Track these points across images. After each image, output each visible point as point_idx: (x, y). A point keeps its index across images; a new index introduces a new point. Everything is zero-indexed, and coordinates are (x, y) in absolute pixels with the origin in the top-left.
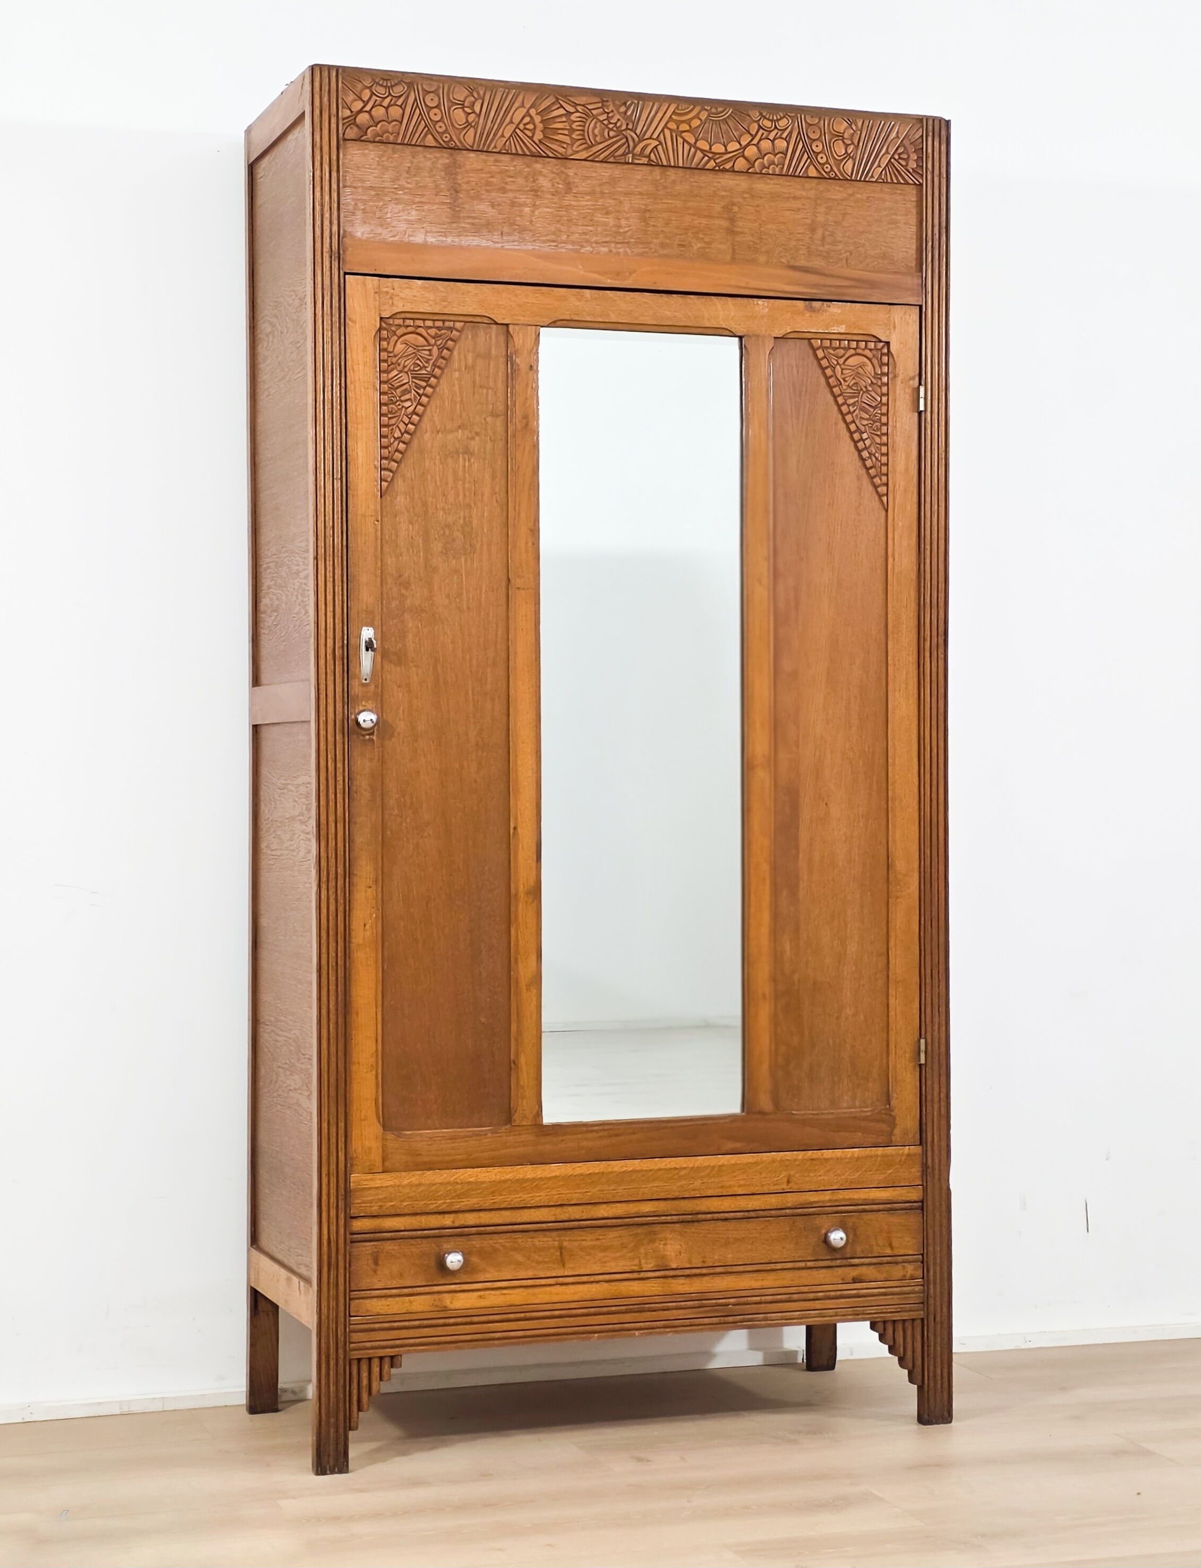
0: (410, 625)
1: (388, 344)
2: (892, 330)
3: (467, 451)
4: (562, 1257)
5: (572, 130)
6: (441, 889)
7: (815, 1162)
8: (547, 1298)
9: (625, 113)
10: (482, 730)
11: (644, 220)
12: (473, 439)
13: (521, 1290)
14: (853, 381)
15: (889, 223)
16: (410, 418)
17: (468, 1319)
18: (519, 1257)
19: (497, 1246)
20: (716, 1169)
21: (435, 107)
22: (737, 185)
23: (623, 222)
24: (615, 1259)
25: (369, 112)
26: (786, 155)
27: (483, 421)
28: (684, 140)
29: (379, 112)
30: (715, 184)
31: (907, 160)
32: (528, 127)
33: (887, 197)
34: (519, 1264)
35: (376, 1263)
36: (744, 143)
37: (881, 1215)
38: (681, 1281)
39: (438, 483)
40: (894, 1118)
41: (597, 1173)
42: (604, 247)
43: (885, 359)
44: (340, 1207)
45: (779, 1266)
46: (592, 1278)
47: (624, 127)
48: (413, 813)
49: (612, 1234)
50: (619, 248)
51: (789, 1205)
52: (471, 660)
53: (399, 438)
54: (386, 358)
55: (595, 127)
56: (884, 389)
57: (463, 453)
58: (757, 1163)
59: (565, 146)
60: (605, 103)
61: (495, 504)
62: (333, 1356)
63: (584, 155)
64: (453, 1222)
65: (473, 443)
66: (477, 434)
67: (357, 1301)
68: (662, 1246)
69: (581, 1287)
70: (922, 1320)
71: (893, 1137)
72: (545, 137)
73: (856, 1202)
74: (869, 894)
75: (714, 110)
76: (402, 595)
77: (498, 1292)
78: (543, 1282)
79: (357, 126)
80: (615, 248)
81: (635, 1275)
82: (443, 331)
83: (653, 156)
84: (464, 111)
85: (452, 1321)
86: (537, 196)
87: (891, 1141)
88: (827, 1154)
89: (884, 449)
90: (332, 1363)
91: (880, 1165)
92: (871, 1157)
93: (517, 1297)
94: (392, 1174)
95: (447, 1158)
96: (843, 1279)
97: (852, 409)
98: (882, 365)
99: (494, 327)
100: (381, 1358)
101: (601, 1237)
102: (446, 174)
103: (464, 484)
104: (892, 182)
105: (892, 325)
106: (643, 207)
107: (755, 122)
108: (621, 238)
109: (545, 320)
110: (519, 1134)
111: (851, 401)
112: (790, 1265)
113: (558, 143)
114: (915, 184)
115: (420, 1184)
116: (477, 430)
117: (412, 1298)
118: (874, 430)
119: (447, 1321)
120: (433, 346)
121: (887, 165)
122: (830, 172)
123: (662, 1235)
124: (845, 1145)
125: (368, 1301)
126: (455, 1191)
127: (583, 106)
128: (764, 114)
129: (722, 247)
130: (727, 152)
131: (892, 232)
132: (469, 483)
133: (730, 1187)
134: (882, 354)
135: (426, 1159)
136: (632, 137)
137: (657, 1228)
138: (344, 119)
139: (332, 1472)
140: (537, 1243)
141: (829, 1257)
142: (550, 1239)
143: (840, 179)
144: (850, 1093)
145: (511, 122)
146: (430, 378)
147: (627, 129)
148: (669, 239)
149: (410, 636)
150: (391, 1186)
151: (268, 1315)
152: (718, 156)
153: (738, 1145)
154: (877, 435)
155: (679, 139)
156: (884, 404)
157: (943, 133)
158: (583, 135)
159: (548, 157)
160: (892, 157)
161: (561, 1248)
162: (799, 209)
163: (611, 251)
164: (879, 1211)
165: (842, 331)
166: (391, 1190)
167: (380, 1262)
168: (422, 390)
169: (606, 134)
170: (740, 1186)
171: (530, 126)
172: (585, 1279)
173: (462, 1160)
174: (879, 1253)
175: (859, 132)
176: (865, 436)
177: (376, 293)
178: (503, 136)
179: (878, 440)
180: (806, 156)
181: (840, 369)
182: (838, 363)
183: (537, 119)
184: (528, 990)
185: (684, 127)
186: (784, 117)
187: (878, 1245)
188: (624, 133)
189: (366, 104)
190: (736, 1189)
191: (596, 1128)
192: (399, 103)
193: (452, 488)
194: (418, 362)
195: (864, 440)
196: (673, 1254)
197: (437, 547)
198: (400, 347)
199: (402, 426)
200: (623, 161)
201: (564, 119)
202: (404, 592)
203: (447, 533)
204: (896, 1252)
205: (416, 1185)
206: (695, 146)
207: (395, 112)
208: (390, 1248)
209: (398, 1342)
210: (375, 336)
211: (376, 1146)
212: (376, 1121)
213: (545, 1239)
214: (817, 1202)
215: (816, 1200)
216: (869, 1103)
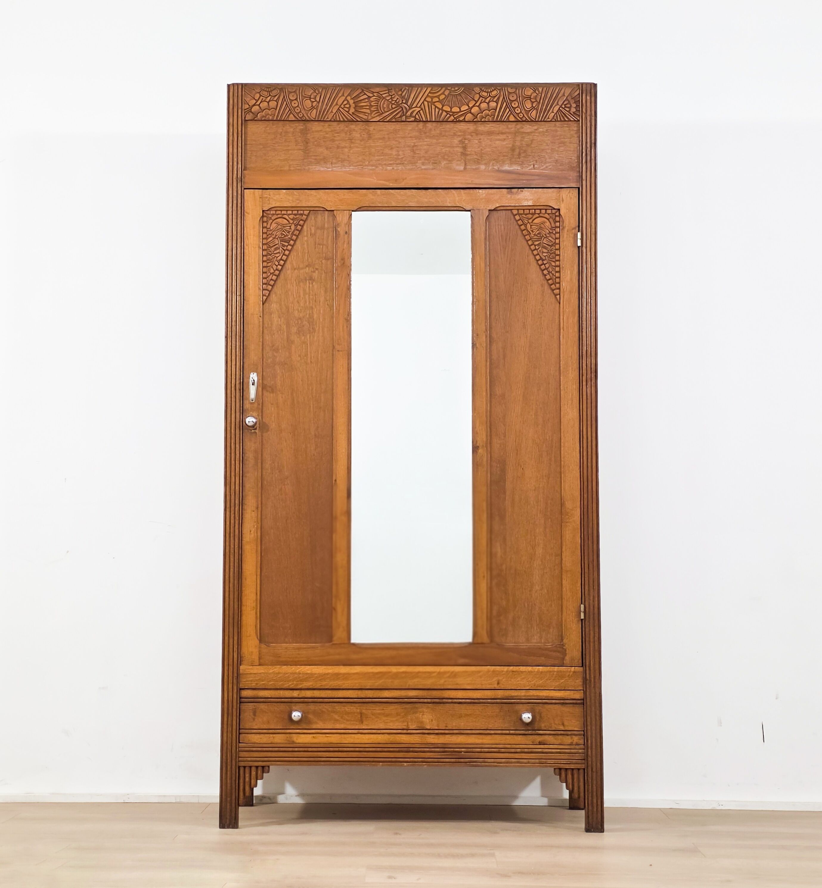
0: (278, 371)
1: (267, 224)
2: (561, 202)
3: (311, 279)
4: (362, 718)
5: (371, 106)
6: (294, 513)
7: (514, 673)
8: (352, 741)
9: (401, 94)
10: (318, 427)
11: (413, 151)
12: (314, 272)
13: (337, 735)
14: (538, 232)
15: (560, 143)
16: (279, 263)
17: (306, 749)
18: (336, 717)
19: (324, 710)
20: (454, 673)
21: (295, 100)
22: (468, 128)
23: (401, 153)
24: (393, 721)
25: (259, 105)
26: (496, 110)
27: (320, 263)
28: (436, 107)
29: (264, 105)
30: (455, 129)
31: (570, 108)
32: (346, 106)
33: (559, 129)
34: (336, 720)
35: (254, 715)
36: (471, 106)
37: (557, 706)
38: (433, 736)
39: (295, 296)
40: (565, 650)
41: (382, 672)
42: (389, 166)
43: (557, 219)
44: (234, 683)
45: (492, 732)
46: (379, 731)
47: (401, 102)
48: (279, 472)
49: (394, 707)
50: (398, 167)
51: (499, 697)
52: (312, 389)
53: (273, 273)
54: (266, 231)
55: (384, 103)
56: (557, 235)
57: (308, 280)
58: (478, 672)
59: (367, 115)
60: (390, 91)
61: (327, 306)
62: (229, 763)
63: (378, 119)
64: (299, 695)
65: (314, 274)
66: (317, 269)
67: (243, 735)
68: (421, 716)
69: (372, 736)
70: (584, 769)
71: (564, 662)
72: (356, 111)
73: (541, 698)
74: (550, 520)
75: (453, 89)
76: (275, 356)
77: (324, 735)
78: (350, 731)
79: (252, 113)
80: (396, 167)
81: (405, 731)
82: (297, 216)
83: (417, 116)
84: (311, 101)
85: (296, 749)
86: (352, 142)
87: (564, 663)
88: (522, 668)
89: (557, 269)
90: (229, 767)
91: (556, 676)
92: (550, 672)
93: (334, 739)
94: (264, 667)
95: (295, 659)
97: (537, 247)
98: (555, 222)
99: (327, 212)
100: (257, 767)
102: (301, 134)
103: (309, 296)
104: (561, 121)
105: (561, 199)
106: (413, 144)
107: (477, 93)
108: (399, 161)
109: (355, 207)
110: (336, 648)
111: (537, 243)
112: (499, 732)
113: (363, 113)
114: (575, 121)
115: (279, 673)
116: (317, 267)
117: (274, 735)
118: (551, 258)
119: (294, 749)
120: (292, 224)
121: (557, 111)
122: (522, 118)
123: (420, 710)
124: (534, 664)
125: (249, 735)
126: (299, 677)
127: (378, 93)
128: (483, 89)
129: (459, 162)
130: (460, 111)
131: (562, 148)
132: (312, 295)
133: (461, 684)
134: (556, 216)
135: (284, 659)
136: (405, 107)
137: (419, 705)
138: (245, 110)
139: (228, 827)
140: (347, 710)
141: (522, 729)
142: (355, 708)
143: (528, 121)
144: (538, 635)
145: (337, 104)
146: (290, 241)
147: (402, 103)
148: (427, 160)
149: (279, 377)
150: (263, 673)
152: (455, 114)
153: (467, 661)
154: (553, 261)
155: (432, 106)
156: (557, 244)
157: (593, 91)
158: (377, 108)
159: (358, 121)
160: (561, 106)
161: (361, 714)
162: (505, 139)
163: (393, 169)
164: (555, 704)
165: (531, 204)
166: (263, 675)
167: (257, 714)
168: (286, 247)
169: (390, 107)
170: (468, 684)
171: (348, 106)
172: (373, 731)
173: (303, 661)
174: (556, 728)
175: (540, 95)
176: (545, 262)
177: (260, 198)
178: (332, 112)
179: (553, 264)
180: (508, 110)
181: (530, 226)
182: (528, 222)
183: (351, 102)
185: (436, 99)
186: (495, 89)
187: (555, 724)
188: (400, 105)
189: (257, 101)
190: (466, 686)
192: (275, 99)
193: (303, 298)
194: (283, 233)
195: (545, 264)
196: (428, 721)
197: (294, 330)
198: (274, 225)
199: (275, 267)
200: (400, 120)
201: (367, 101)
202: (275, 354)
203: (300, 322)
204: (567, 728)
205: (277, 673)
206: (442, 109)
207: (273, 104)
208: (263, 707)
209: (266, 759)
210: (260, 220)
211: (256, 651)
212: (255, 637)
213: (352, 708)
214: (516, 696)
215: (516, 695)
216: (550, 640)
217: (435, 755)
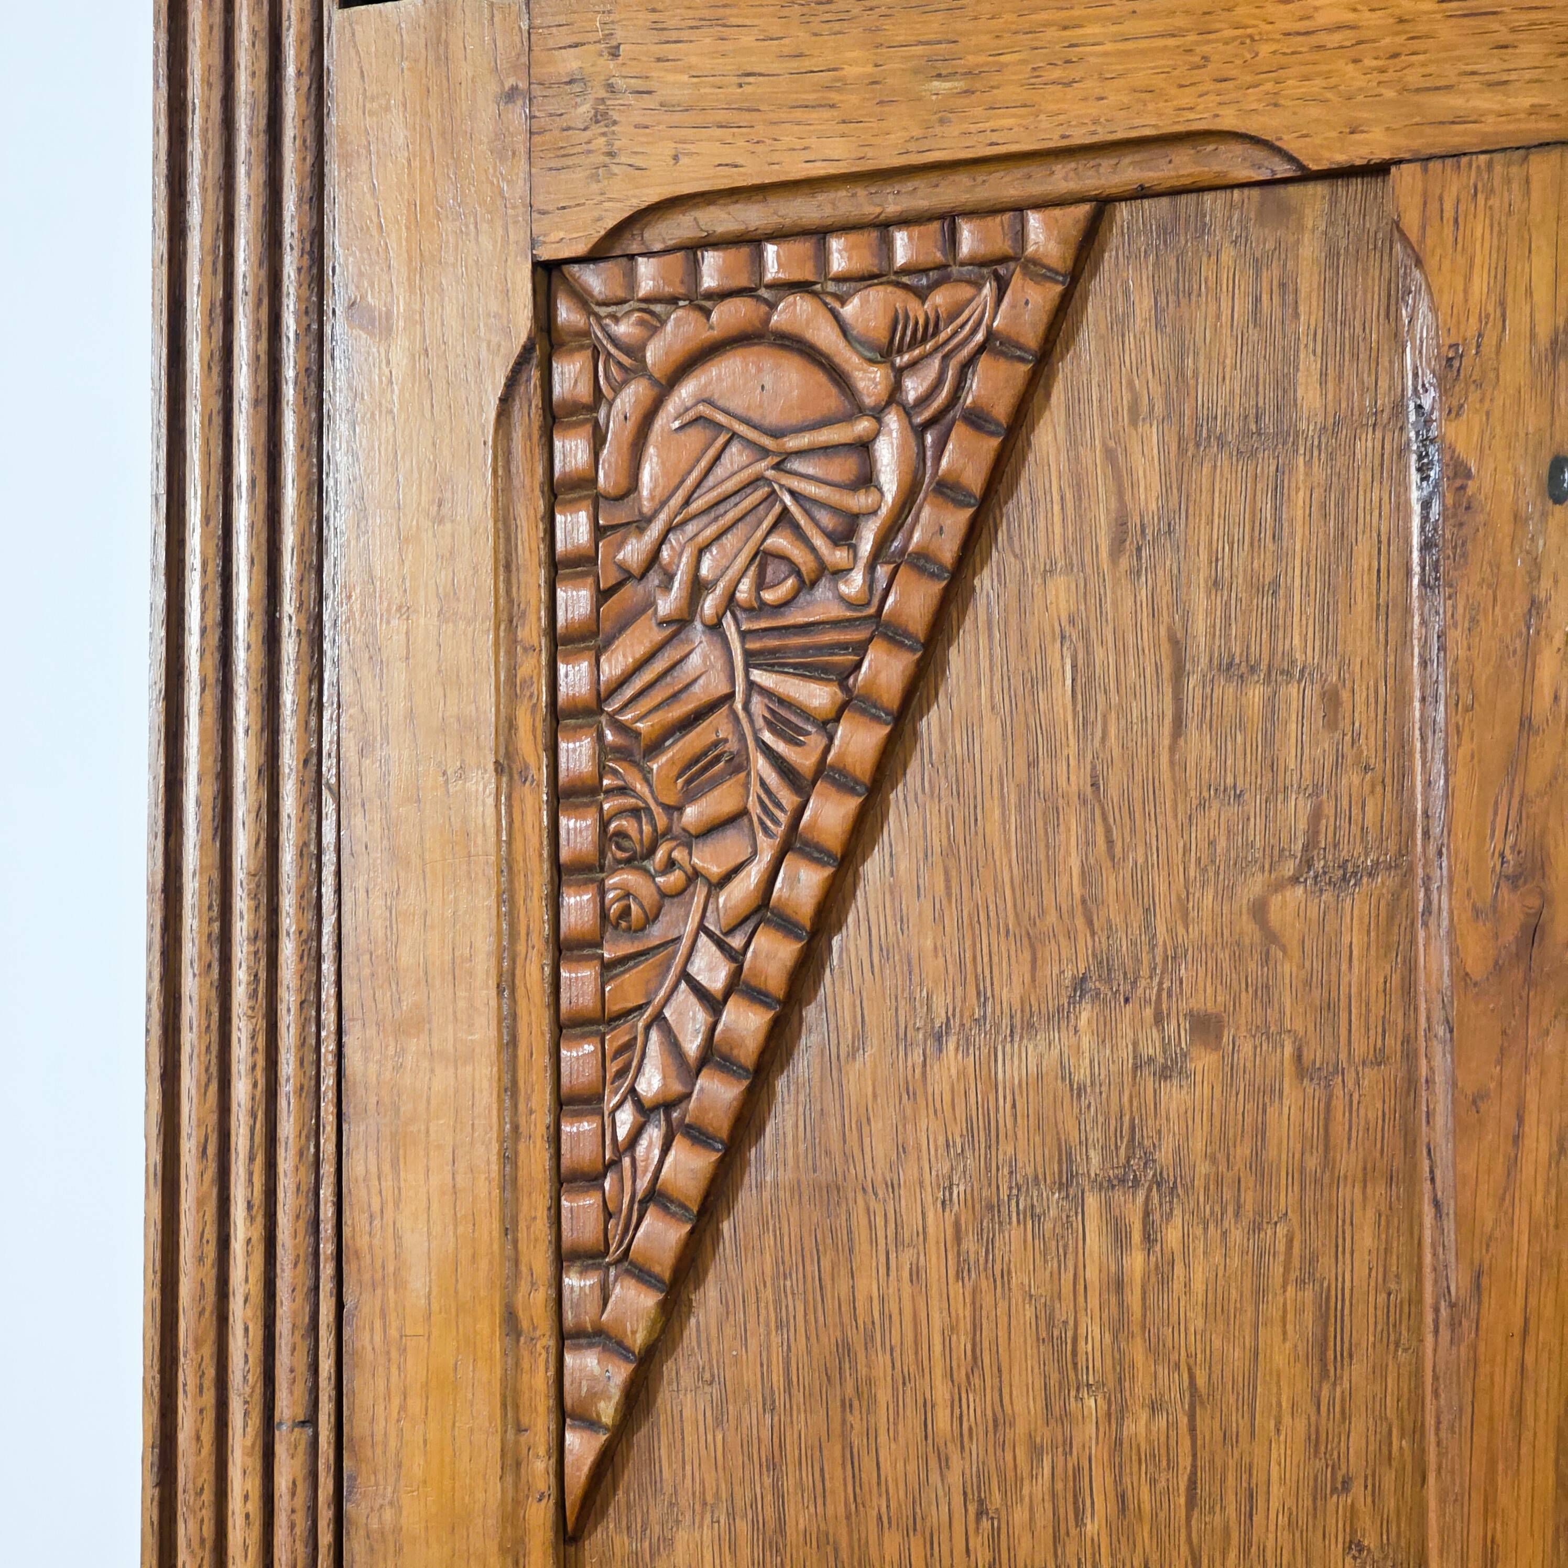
39: (943, 1420)
146: (861, 649)
168: (816, 741)
177: (511, 95)
194: (780, 542)
210: (506, 401)
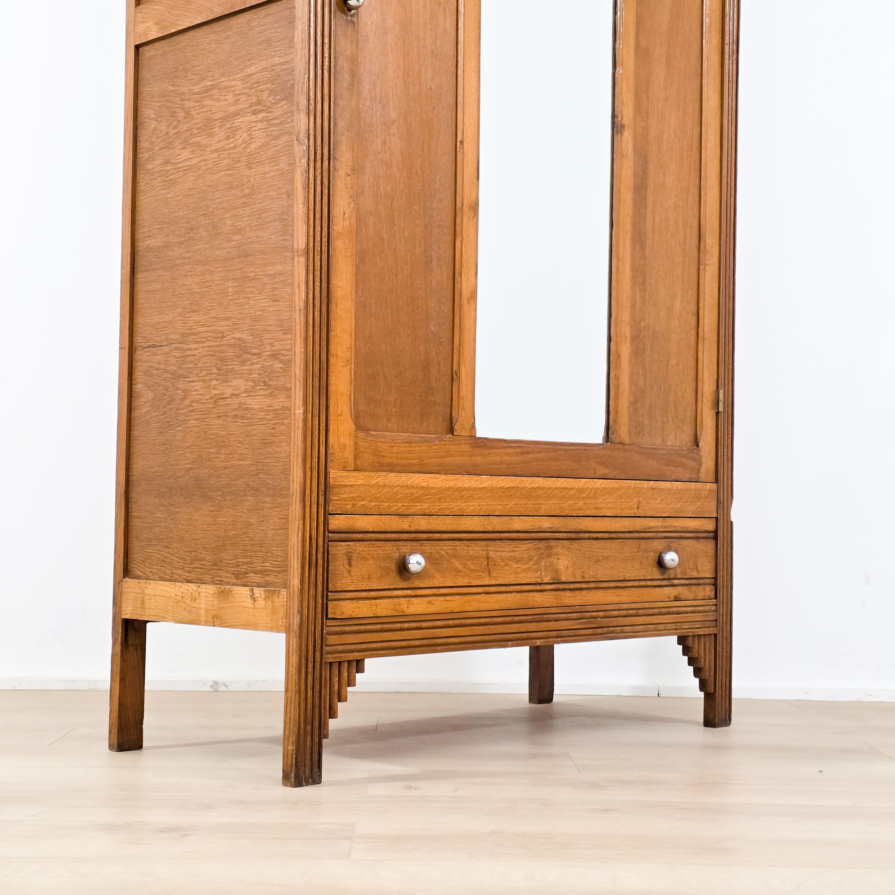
4: (489, 565)
6: (402, 191)
7: (655, 492)
8: (476, 606)
10: (436, 38)
13: (458, 597)
17: (418, 624)
18: (458, 565)
19: (443, 552)
20: (593, 491)
24: (525, 570)
34: (458, 571)
35: (350, 565)
37: (691, 542)
38: (568, 593)
40: (701, 458)
41: (514, 487)
44: (320, 503)
45: (630, 584)
46: (509, 589)
48: (383, 108)
49: (524, 546)
51: (637, 529)
58: (618, 489)
62: (311, 659)
67: (334, 602)
68: (556, 560)
69: (501, 596)
70: (715, 635)
71: (700, 475)
74: (687, 259)
77: (442, 599)
78: (474, 590)
81: (538, 587)
85: (406, 625)
87: (699, 478)
88: (662, 484)
90: (310, 666)
91: (693, 497)
92: (688, 490)
93: (455, 604)
94: (363, 474)
95: (405, 462)
96: (669, 597)
100: (349, 662)
101: (515, 549)
110: (459, 444)
115: (385, 486)
117: (377, 601)
119: (403, 626)
123: (555, 551)
124: (672, 478)
125: (342, 603)
126: (412, 494)
133: (601, 509)
135: (388, 460)
137: (553, 543)
139: (307, 784)
140: (471, 552)
141: (664, 577)
142: (480, 549)
144: (673, 434)
150: (362, 484)
151: (136, 649)
153: (607, 471)
161: (488, 558)
164: (691, 538)
166: (362, 489)
167: (353, 563)
170: (608, 508)
172: (503, 589)
173: (416, 465)
174: (690, 575)
184: (469, 303)
190: (605, 510)
191: (513, 445)
196: (563, 569)
204: (700, 575)
205: (382, 486)
208: (361, 549)
209: (364, 646)
211: (348, 442)
212: (349, 417)
213: (477, 548)
214: (654, 527)
215: (654, 525)
216: (684, 443)
217: (572, 625)
